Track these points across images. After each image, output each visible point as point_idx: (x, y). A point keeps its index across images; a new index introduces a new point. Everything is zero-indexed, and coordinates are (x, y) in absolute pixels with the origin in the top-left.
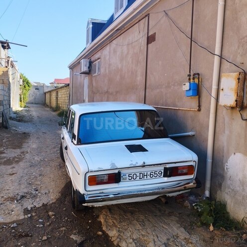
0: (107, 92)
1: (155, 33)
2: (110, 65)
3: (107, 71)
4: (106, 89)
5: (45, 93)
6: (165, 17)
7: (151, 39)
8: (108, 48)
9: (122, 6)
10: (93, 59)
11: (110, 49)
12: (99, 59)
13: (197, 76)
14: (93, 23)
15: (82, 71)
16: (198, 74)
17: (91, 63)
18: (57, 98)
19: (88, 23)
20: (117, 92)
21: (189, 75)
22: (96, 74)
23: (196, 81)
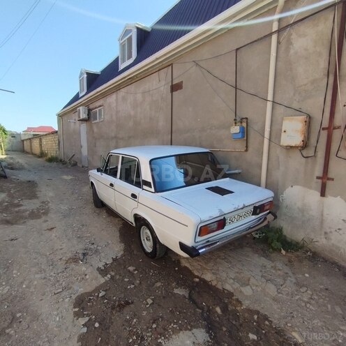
0: (116, 137)
1: (182, 82)
2: (117, 112)
3: (114, 118)
4: (113, 135)
5: (23, 141)
6: (194, 67)
7: (175, 88)
8: (114, 96)
9: (130, 57)
10: (91, 107)
11: (117, 97)
12: (100, 106)
13: (245, 120)
14: (87, 73)
15: (81, 118)
16: (247, 118)
17: (89, 111)
18: (41, 145)
19: (82, 74)
20: (130, 137)
21: (235, 120)
22: (98, 120)
23: (244, 125)
